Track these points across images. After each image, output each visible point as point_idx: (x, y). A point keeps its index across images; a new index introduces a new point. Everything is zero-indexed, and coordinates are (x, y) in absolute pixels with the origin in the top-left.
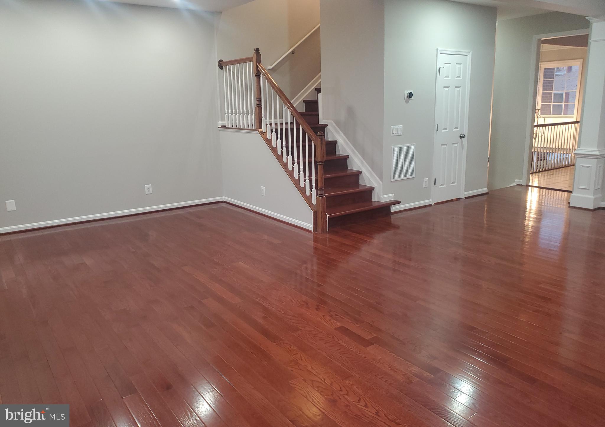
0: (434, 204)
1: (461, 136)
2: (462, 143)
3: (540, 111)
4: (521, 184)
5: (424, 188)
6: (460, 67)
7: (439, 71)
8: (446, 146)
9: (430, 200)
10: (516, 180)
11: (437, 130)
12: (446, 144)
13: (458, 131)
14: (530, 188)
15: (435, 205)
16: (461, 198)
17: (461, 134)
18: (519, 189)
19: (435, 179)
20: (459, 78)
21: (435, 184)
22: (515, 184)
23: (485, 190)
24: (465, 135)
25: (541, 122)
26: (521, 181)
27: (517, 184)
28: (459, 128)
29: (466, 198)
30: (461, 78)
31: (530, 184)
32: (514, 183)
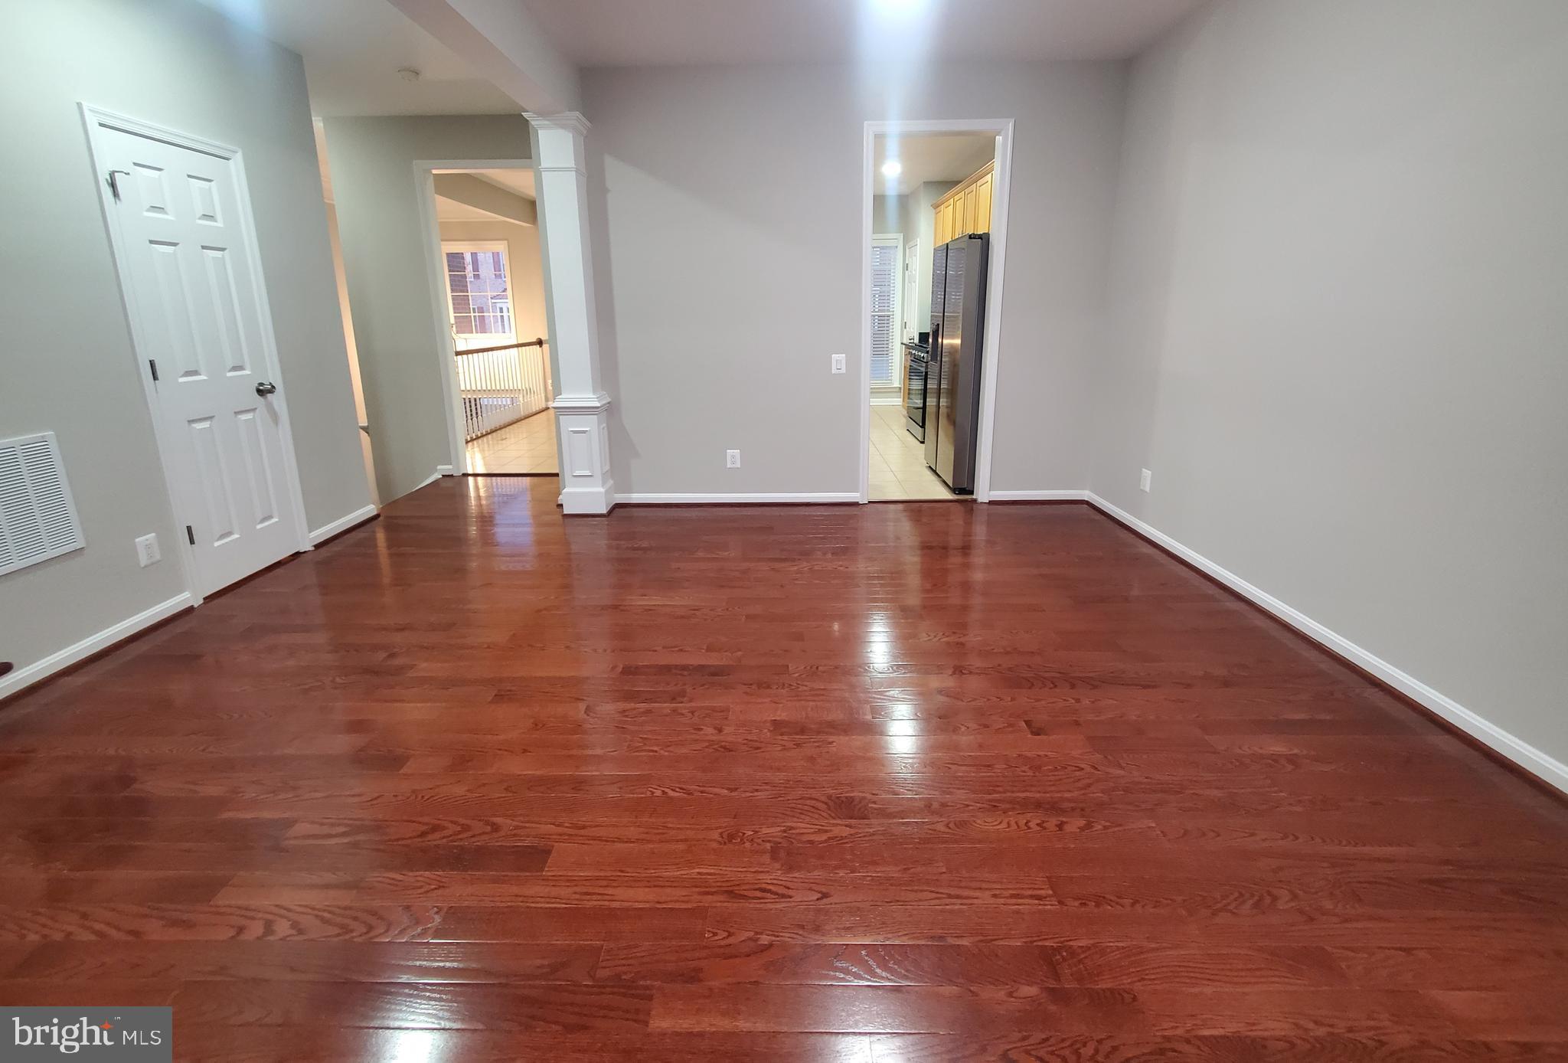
0: (204, 599)
1: (261, 388)
2: (270, 408)
3: (454, 326)
4: (450, 474)
5: (146, 566)
6: (208, 187)
7: (113, 185)
8: (209, 422)
9: (186, 595)
10: (439, 467)
11: (155, 378)
12: (211, 418)
13: (250, 375)
14: (471, 479)
15: (208, 602)
16: (303, 551)
17: (261, 384)
18: (449, 483)
19: (189, 529)
20: (211, 221)
21: (192, 542)
22: (438, 476)
23: (369, 510)
24: (273, 387)
25: (461, 346)
26: (450, 467)
27: (443, 476)
28: (248, 365)
29: (318, 546)
30: (220, 224)
31: (470, 471)
32: (436, 474)
